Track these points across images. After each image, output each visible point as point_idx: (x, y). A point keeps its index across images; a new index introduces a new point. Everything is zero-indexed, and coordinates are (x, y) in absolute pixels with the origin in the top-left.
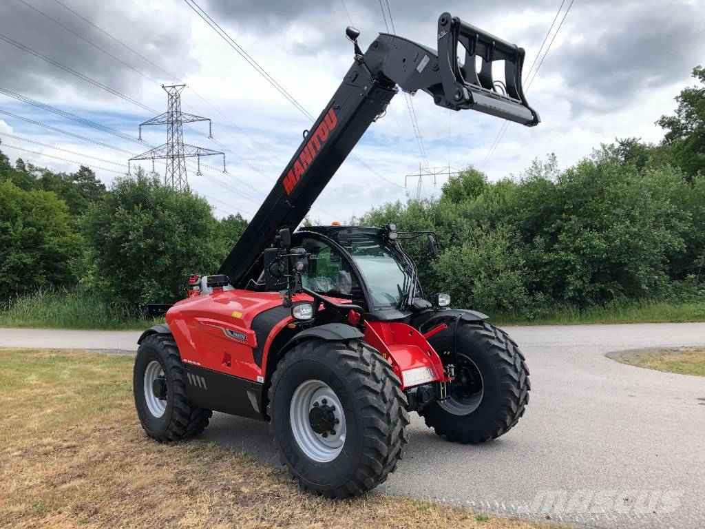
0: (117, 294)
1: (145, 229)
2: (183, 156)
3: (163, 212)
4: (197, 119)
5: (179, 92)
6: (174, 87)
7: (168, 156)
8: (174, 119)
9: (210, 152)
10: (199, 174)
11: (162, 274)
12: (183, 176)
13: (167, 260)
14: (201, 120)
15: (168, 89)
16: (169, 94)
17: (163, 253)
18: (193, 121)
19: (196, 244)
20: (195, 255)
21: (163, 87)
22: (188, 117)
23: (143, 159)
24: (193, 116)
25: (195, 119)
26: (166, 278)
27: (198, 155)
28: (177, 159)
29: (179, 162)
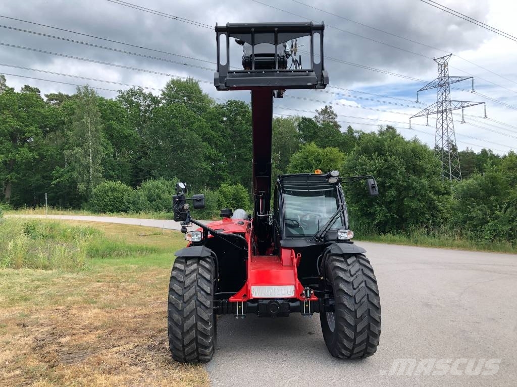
0: (362, 216)
1: (378, 171)
2: (450, 110)
3: (391, 157)
4: (461, 79)
5: (447, 61)
6: (443, 58)
7: (438, 112)
8: (443, 83)
9: (472, 104)
10: (463, 122)
11: (390, 202)
12: (451, 126)
13: (393, 192)
14: (464, 79)
15: (438, 60)
16: (439, 64)
17: (390, 187)
18: (458, 81)
19: (414, 180)
20: (413, 188)
21: (435, 60)
22: (454, 79)
23: (420, 116)
24: (457, 77)
25: (460, 79)
26: (394, 205)
27: (463, 107)
28: (445, 113)
29: (447, 116)
